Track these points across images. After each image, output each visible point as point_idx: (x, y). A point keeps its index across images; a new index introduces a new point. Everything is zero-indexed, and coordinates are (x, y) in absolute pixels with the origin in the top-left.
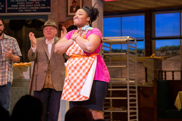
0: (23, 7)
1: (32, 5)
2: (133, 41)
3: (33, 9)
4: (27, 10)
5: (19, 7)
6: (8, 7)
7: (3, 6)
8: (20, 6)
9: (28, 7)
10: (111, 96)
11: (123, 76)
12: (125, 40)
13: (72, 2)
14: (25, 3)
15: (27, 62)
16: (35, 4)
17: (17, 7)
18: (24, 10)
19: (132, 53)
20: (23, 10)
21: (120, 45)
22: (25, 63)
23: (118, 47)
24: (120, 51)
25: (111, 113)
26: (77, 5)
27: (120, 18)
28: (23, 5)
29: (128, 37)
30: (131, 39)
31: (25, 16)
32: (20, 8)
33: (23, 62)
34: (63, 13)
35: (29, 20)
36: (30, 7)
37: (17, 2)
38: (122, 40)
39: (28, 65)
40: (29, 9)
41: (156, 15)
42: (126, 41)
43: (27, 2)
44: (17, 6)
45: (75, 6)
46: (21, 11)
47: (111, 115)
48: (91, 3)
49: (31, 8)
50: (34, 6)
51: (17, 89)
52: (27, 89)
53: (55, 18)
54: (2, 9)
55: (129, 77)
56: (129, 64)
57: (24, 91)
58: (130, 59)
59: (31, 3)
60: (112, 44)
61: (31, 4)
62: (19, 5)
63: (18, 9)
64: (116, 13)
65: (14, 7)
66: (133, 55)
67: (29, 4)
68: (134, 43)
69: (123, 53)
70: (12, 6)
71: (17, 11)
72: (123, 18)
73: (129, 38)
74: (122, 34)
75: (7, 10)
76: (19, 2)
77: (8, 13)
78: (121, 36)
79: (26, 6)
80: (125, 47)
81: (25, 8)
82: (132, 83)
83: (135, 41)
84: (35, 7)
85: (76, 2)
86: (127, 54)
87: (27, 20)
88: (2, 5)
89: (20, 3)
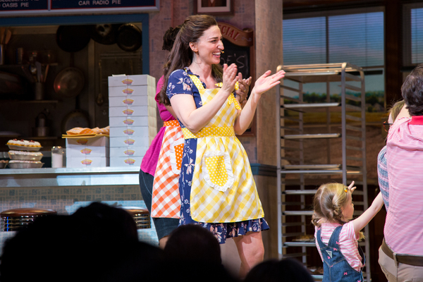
2: (357, 73)
4: (98, 2)
10: (303, 207)
11: (332, 160)
12: (336, 71)
15: (100, 128)
18: (91, 1)
19: (352, 103)
20: (88, 2)
21: (324, 84)
22: (96, 130)
23: (319, 89)
24: (323, 99)
25: (304, 250)
27: (324, 19)
29: (344, 65)
30: (350, 69)
31: (93, 15)
33: (91, 127)
34: (185, 8)
35: (103, 25)
38: (329, 72)
39: (103, 133)
41: (413, 12)
42: (340, 73)
46: (84, 3)
47: (304, 254)
51: (78, 192)
52: (99, 192)
53: (165, 19)
55: (347, 163)
56: (348, 131)
57: (94, 196)
58: (350, 117)
60: (304, 82)
64: (314, 6)
66: (357, 108)
68: (357, 80)
69: (331, 102)
71: (74, 4)
72: (331, 19)
73: (347, 66)
74: (330, 58)
75: (52, 1)
77: (52, 8)
78: (327, 62)
80: (335, 89)
82: (353, 175)
83: (362, 73)
86: (340, 105)
87: (98, 26)
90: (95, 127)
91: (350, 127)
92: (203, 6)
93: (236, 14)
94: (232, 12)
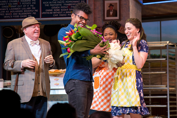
0: (58, 11)
1: (68, 10)
2: (173, 46)
3: (68, 13)
4: (62, 15)
5: (53, 11)
6: (42, 12)
7: (37, 11)
8: (55, 10)
9: (63, 11)
10: (150, 103)
11: (163, 83)
12: (165, 45)
13: (109, 6)
14: (60, 7)
15: (63, 69)
16: (71, 8)
17: (51, 12)
18: (59, 14)
19: (171, 58)
20: (57, 15)
21: (159, 50)
23: (157, 52)
24: (159, 57)
26: (114, 9)
27: (159, 22)
28: (58, 9)
29: (168, 42)
30: (170, 44)
31: (60, 20)
32: (54, 13)
33: (58, 69)
34: (100, 17)
35: (64, 25)
36: (65, 11)
37: (52, 6)
38: (162, 45)
39: (64, 72)
40: (64, 14)
42: (166, 46)
43: (62, 6)
44: (51, 10)
45: (112, 10)
46: (56, 15)
48: (129, 7)
49: (67, 12)
50: (69, 11)
51: (53, 97)
52: (62, 97)
53: (91, 22)
54: (36, 13)
55: (169, 84)
56: (170, 71)
57: (60, 99)
58: (170, 65)
59: (66, 7)
60: (151, 50)
61: (66, 9)
62: (53, 9)
63: (53, 14)
64: (155, 17)
65: (48, 12)
66: (174, 61)
67: (64, 8)
68: (174, 49)
69: (162, 58)
70: (47, 10)
71: (51, 16)
72: (162, 22)
73: (169, 43)
75: (42, 14)
76: (53, 6)
77: (42, 18)
78: (161, 41)
79: (60, 10)
80: (164, 53)
81: (60, 12)
82: (172, 90)
83: (175, 46)
84: (71, 11)
85: (113, 6)
86: (166, 59)
87: (62, 25)
88: (36, 9)
89: (55, 7)
90: (60, 69)
91: (170, 69)
92: (107, 16)
93: (121, 20)
94: (120, 19)
